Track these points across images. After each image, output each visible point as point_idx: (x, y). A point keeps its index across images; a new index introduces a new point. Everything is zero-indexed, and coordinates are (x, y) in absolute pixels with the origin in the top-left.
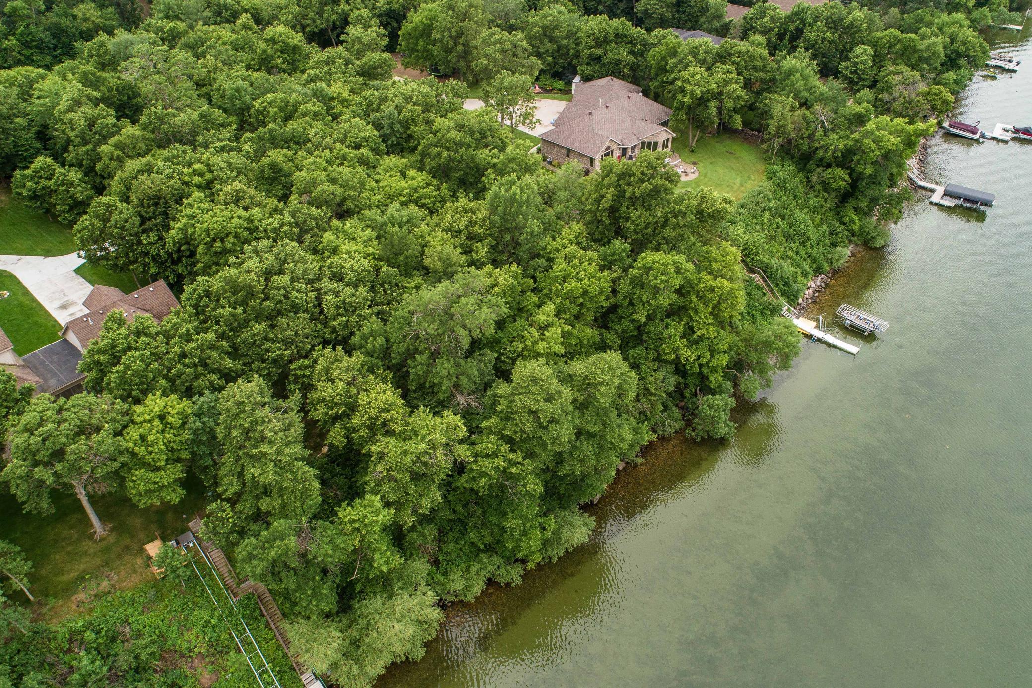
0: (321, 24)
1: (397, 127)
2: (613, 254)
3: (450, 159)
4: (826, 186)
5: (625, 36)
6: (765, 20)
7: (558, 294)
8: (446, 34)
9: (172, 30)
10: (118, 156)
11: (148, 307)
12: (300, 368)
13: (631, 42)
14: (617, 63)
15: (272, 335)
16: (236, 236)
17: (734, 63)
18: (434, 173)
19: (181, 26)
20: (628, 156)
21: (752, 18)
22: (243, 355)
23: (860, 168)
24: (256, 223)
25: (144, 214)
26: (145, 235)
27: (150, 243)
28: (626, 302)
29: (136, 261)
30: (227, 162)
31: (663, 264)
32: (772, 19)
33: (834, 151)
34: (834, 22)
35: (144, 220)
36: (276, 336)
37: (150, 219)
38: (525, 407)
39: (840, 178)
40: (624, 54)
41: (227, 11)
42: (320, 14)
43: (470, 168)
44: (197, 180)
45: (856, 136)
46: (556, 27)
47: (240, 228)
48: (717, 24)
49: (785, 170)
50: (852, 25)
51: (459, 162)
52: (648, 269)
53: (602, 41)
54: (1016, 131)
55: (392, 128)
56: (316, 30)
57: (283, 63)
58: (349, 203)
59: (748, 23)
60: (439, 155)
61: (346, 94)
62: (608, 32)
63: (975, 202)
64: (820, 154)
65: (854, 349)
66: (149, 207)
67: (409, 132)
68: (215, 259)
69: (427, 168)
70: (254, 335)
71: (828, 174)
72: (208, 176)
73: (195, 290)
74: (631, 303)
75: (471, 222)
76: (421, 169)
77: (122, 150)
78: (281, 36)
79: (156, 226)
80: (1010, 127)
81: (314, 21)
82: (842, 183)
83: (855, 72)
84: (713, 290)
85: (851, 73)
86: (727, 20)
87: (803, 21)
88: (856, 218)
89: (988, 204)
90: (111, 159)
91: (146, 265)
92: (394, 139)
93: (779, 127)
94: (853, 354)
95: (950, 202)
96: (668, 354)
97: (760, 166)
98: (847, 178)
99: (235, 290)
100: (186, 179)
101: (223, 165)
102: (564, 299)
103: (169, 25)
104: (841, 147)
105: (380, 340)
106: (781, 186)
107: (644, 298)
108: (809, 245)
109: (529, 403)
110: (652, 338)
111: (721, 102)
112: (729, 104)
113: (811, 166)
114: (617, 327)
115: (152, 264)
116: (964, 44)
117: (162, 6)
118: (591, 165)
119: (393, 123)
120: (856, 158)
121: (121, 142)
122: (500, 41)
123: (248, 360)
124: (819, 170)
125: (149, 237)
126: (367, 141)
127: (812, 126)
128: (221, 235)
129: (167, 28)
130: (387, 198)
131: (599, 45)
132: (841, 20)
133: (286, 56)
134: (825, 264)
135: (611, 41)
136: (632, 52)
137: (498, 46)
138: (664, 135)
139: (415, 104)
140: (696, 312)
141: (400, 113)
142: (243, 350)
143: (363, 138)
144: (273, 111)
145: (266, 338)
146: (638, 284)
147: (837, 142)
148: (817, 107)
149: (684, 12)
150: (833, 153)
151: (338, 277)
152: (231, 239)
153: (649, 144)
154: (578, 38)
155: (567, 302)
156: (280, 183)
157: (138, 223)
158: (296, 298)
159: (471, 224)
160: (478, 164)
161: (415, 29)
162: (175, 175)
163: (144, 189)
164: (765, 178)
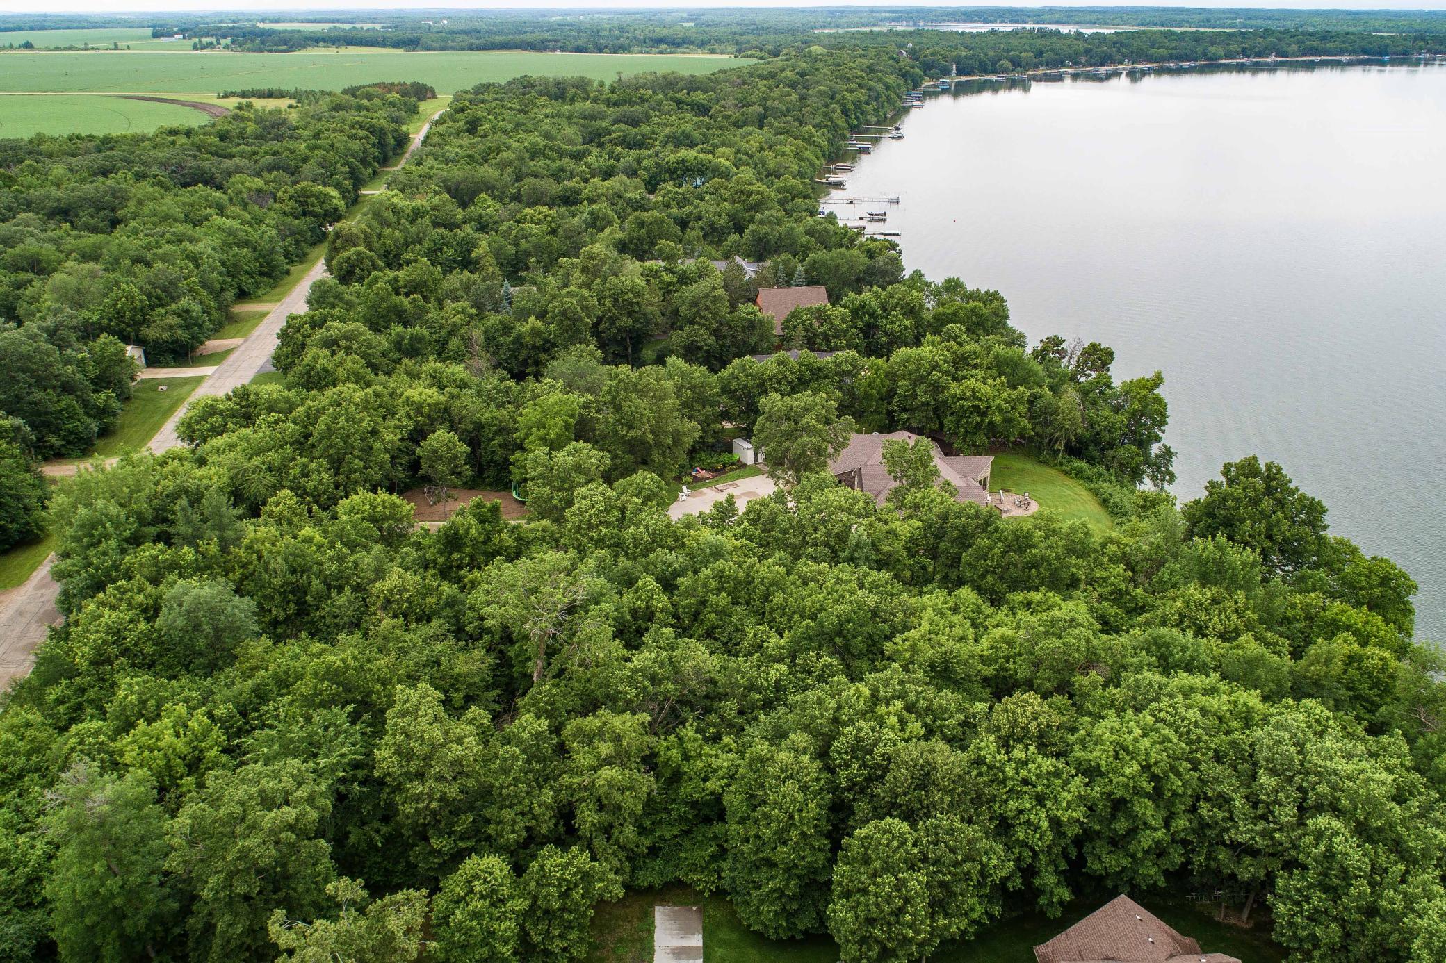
4: (1124, 468)
33: (1121, 429)
39: (1136, 454)
71: (1122, 453)
112: (1022, 410)
113: (1093, 452)
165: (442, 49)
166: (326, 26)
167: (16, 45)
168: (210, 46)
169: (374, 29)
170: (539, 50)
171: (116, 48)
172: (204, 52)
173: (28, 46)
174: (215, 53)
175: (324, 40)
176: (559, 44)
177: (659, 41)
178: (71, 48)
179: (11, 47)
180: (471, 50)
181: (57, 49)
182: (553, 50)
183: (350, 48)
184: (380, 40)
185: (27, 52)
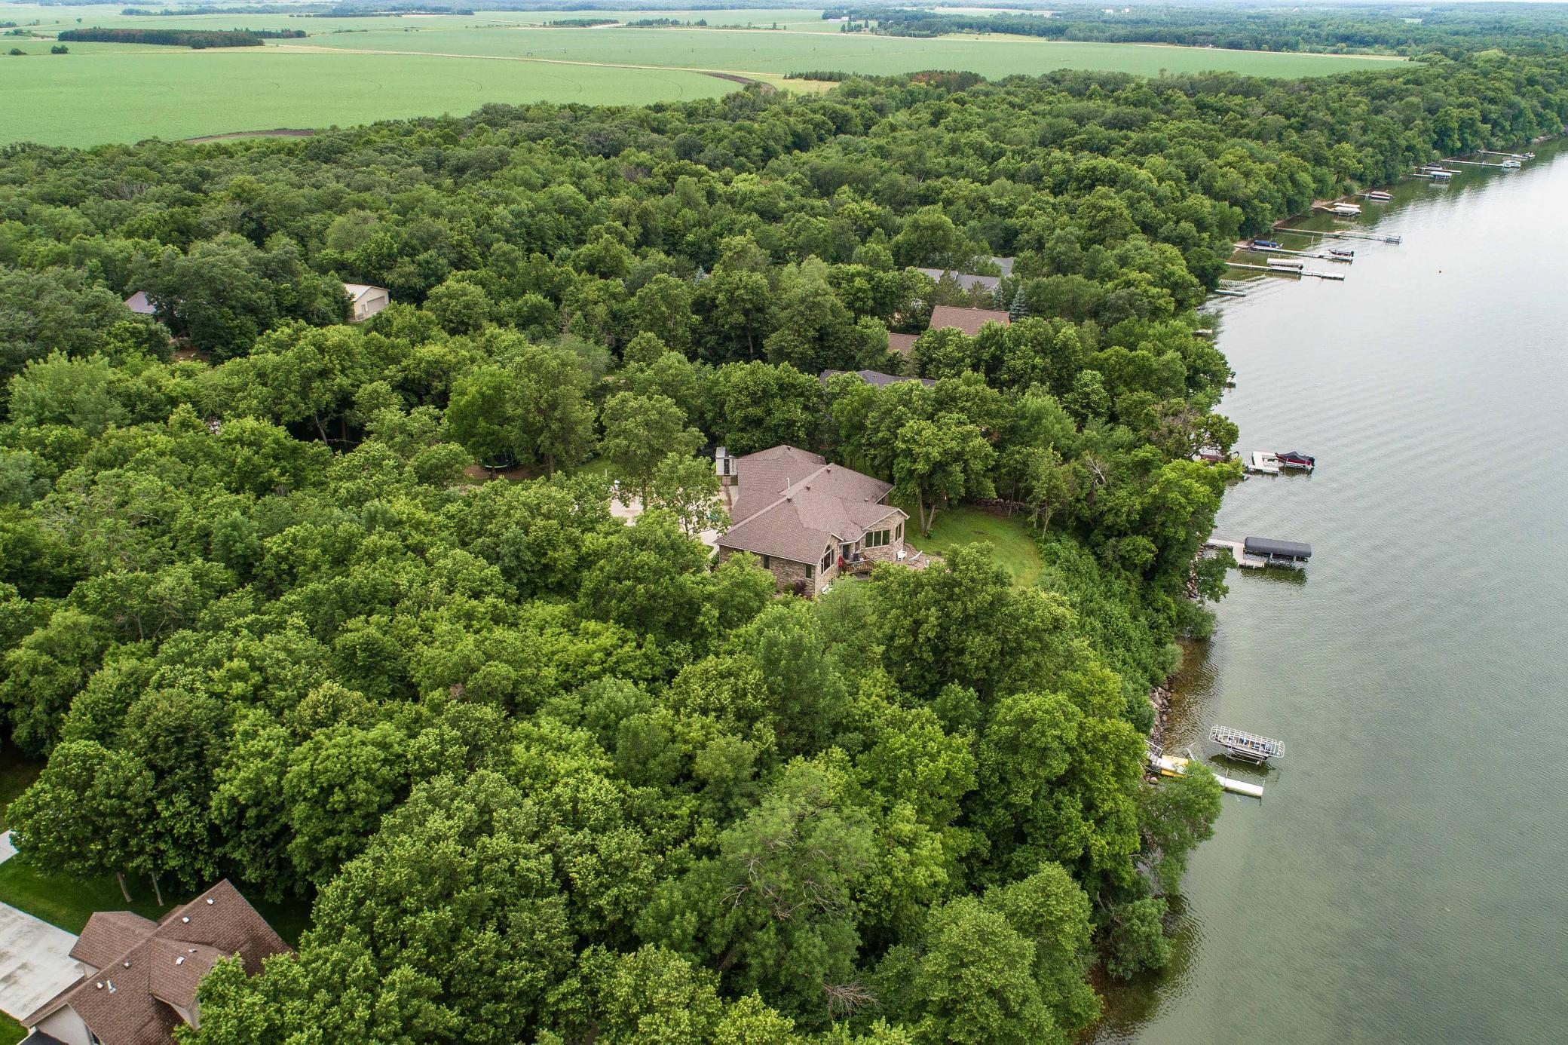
0: (307, 409)
1: (527, 556)
2: (955, 708)
3: (653, 597)
4: (1126, 563)
5: (793, 386)
6: (949, 349)
7: (909, 784)
8: (532, 406)
9: (60, 441)
10: (45, 666)
11: (210, 938)
12: (564, 998)
13: (801, 394)
14: (791, 424)
15: (507, 948)
16: (370, 777)
17: (962, 410)
18: (623, 620)
19: (77, 434)
20: (851, 556)
21: (928, 348)
22: (460, 995)
23: (1170, 531)
24: (396, 748)
25: (160, 763)
26: (163, 801)
27: (177, 815)
28: (996, 779)
29: (141, 851)
30: (285, 649)
31: (1047, 712)
32: (960, 348)
33: (1129, 514)
34: (1040, 344)
35: (160, 774)
36: (514, 946)
37: (171, 770)
38: (982, 986)
39: (1145, 549)
40: (798, 414)
41: (143, 403)
42: (304, 394)
43: (680, 605)
44: (238, 687)
45: (1155, 489)
46: (682, 383)
47: (375, 761)
48: (882, 360)
49: (1068, 547)
50: (1065, 345)
51: (664, 597)
52: (1025, 722)
53: (761, 396)
54: (1281, 458)
55: (518, 557)
56: (298, 419)
57: (282, 474)
58: (526, 689)
59: (923, 354)
60: (631, 591)
61: (420, 514)
62: (767, 384)
63: (1289, 557)
64: (1109, 519)
65: (1257, 790)
66: (168, 749)
67: (543, 561)
68: (328, 825)
69: (614, 614)
70: (479, 953)
71: (1125, 544)
72: (256, 678)
73: (345, 890)
74: (1003, 780)
75: (735, 692)
76: (603, 617)
77: (52, 653)
78: (253, 434)
79: (184, 781)
80: (1273, 455)
81: (294, 406)
82: (1150, 556)
83: (1088, 406)
84: (1105, 738)
85: (1083, 407)
86: (890, 352)
87: (1000, 346)
88: (1170, 600)
89: (1303, 557)
90: (33, 672)
91: (157, 855)
92: (523, 575)
93: (1049, 491)
94: (1259, 798)
95: (1258, 562)
96: (1071, 848)
97: (1028, 547)
98: (1153, 548)
99: (426, 875)
100: (219, 688)
101: (282, 655)
102: (921, 792)
103: (54, 432)
104: (1138, 507)
105: (691, 917)
106: (1071, 570)
107: (1026, 768)
108: (1133, 649)
109: (990, 977)
110: (1041, 828)
111: (966, 462)
112: (977, 466)
113: (1097, 536)
114: (986, 820)
115: (172, 853)
116: (1200, 357)
117: (31, 403)
118: (809, 575)
119: (519, 551)
120: (1159, 519)
121: (49, 639)
122: (641, 410)
123: (470, 1003)
124: (1113, 541)
125: (172, 803)
126: (488, 584)
127: (1088, 484)
128: (343, 779)
129: (52, 438)
130: (565, 671)
131: (756, 402)
132: (1049, 340)
133: (284, 463)
134: (1160, 672)
135: (773, 396)
136: (805, 408)
137: (640, 418)
138: (894, 518)
139: (547, 517)
140: (1093, 776)
141: (527, 533)
142: (459, 983)
143: (482, 580)
144: (313, 553)
145: (498, 955)
146: (1011, 746)
147: (1128, 500)
148: (1088, 457)
149: (831, 348)
150: (1128, 516)
151: (575, 820)
152: (360, 783)
153: (878, 534)
154: (716, 395)
155: (926, 794)
156: (381, 673)
157: (151, 782)
158: (528, 870)
159: (739, 694)
160: (691, 598)
161: (470, 404)
162: (198, 684)
163: (157, 719)
164: (1044, 564)
165: (1085, 39)
166: (995, 12)
167: (692, 22)
168: (858, 29)
169: (1042, 16)
170: (1189, 44)
171: (774, 28)
172: (850, 34)
173: (702, 23)
174: (861, 35)
175: (971, 26)
176: (1212, 38)
177: (1345, 38)
178: (736, 27)
179: (688, 24)
180: (1112, 41)
181: (725, 27)
182: (1203, 44)
183: (994, 35)
184: (1027, 28)
185: (699, 30)
